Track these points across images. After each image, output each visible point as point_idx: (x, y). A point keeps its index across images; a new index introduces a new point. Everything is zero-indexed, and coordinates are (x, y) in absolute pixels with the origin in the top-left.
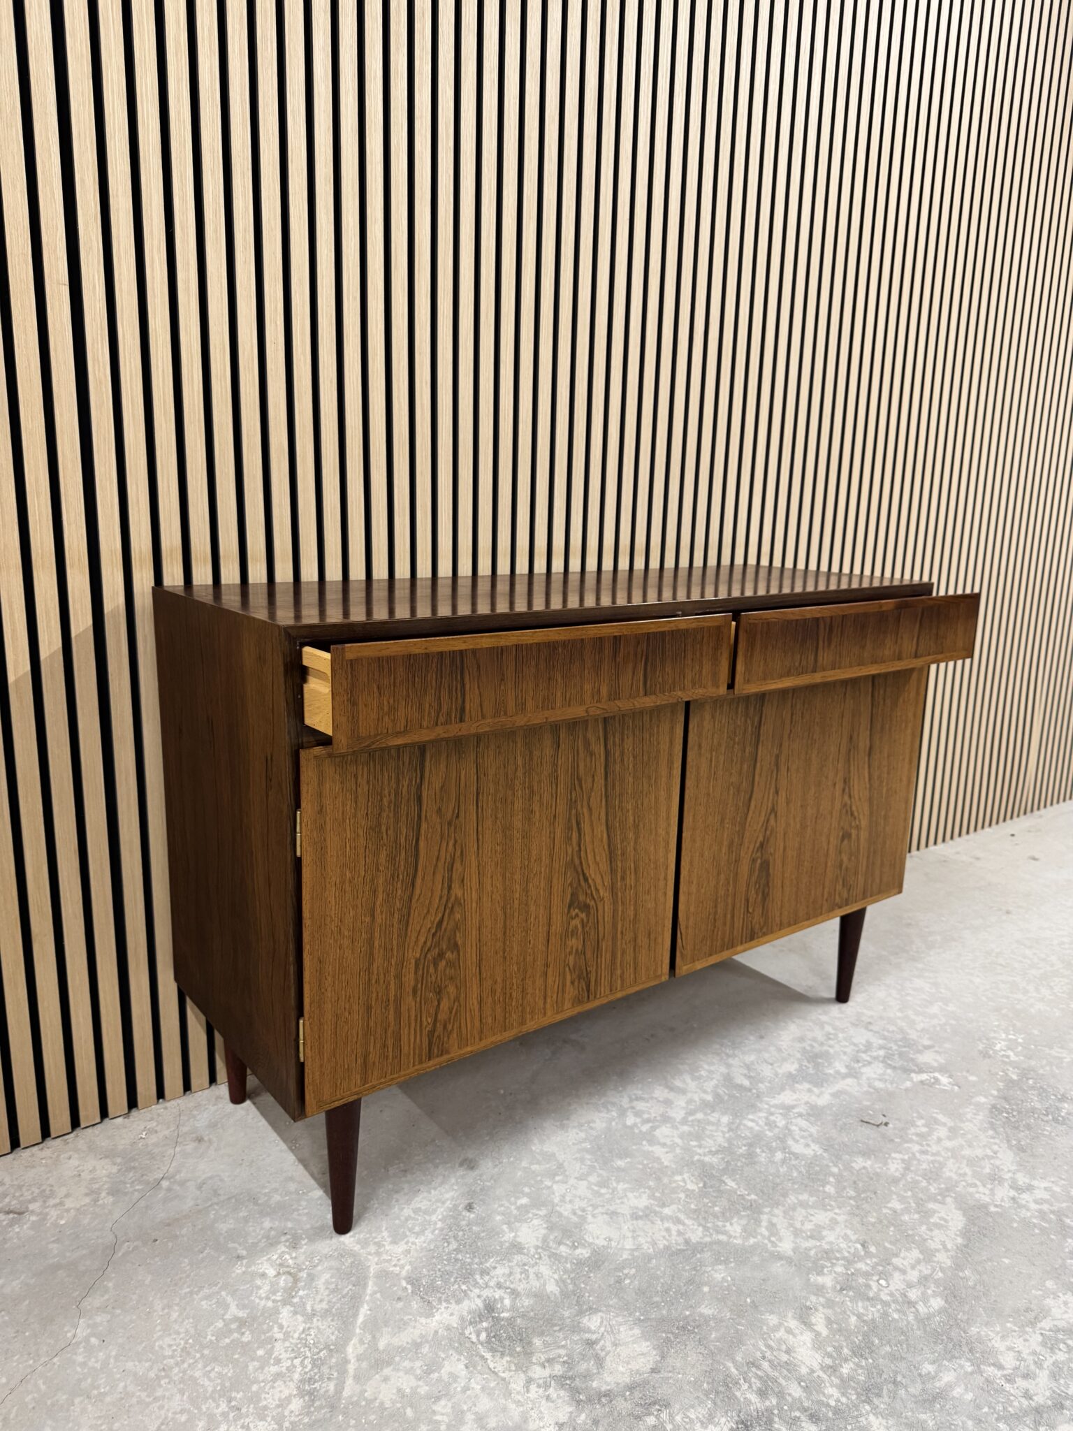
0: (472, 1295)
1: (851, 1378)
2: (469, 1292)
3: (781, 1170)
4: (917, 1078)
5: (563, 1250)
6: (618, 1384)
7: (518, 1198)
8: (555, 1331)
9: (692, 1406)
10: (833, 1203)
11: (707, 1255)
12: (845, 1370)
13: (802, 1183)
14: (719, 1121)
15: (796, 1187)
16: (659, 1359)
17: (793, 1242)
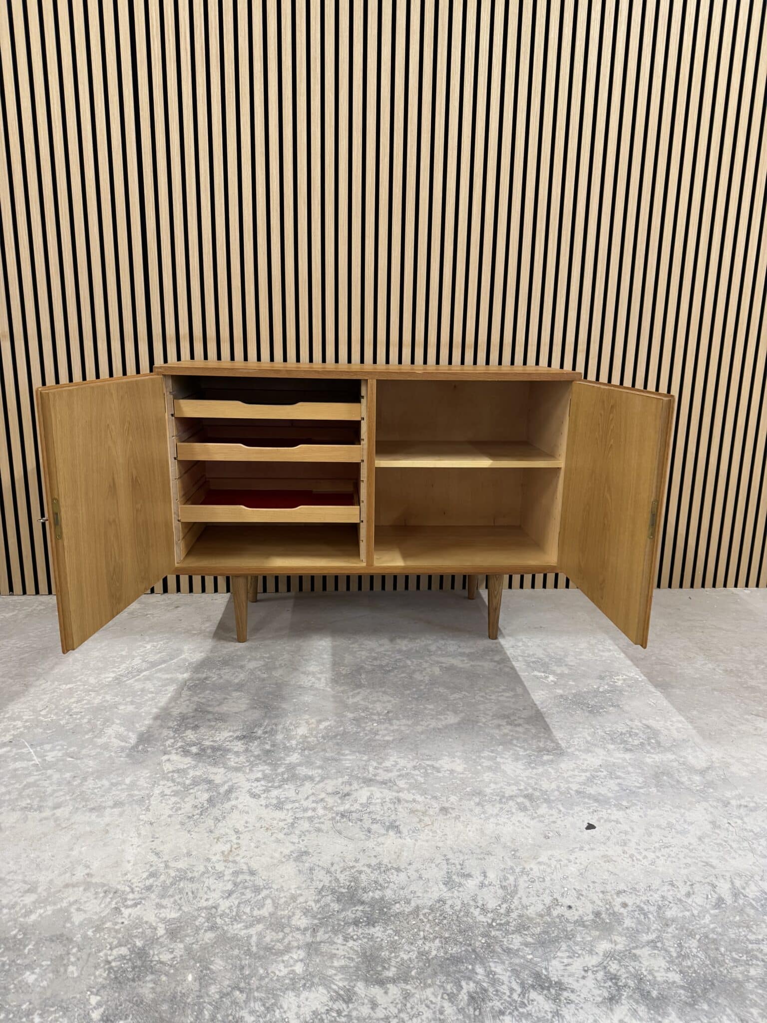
3: (395, 680)
4: (536, 673)
5: (259, 673)
8: (218, 692)
9: (233, 726)
10: (400, 696)
12: (310, 739)
15: (392, 686)
16: (243, 711)
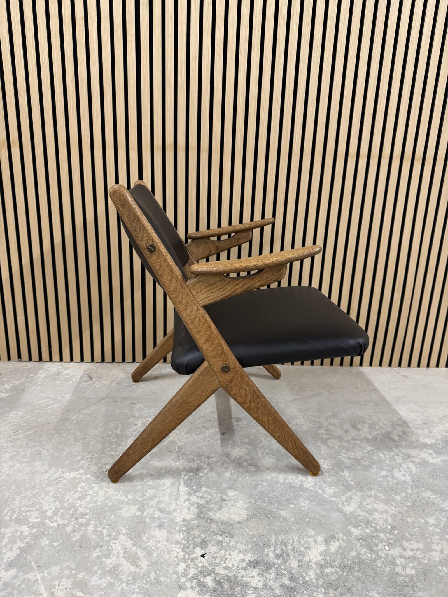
0: (196, 462)
1: (327, 575)
2: (196, 461)
3: (379, 479)
6: (220, 519)
7: (245, 439)
8: (214, 489)
9: (242, 543)
10: (393, 504)
11: (306, 494)
12: (328, 570)
13: (385, 489)
14: (366, 448)
15: (380, 489)
16: (245, 519)
17: (355, 509)
